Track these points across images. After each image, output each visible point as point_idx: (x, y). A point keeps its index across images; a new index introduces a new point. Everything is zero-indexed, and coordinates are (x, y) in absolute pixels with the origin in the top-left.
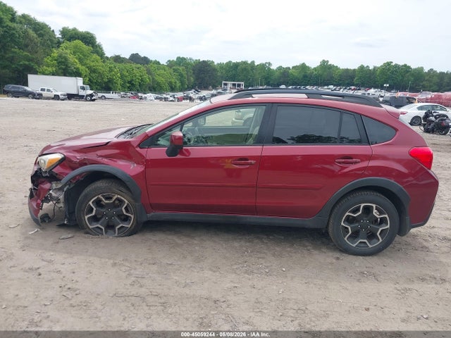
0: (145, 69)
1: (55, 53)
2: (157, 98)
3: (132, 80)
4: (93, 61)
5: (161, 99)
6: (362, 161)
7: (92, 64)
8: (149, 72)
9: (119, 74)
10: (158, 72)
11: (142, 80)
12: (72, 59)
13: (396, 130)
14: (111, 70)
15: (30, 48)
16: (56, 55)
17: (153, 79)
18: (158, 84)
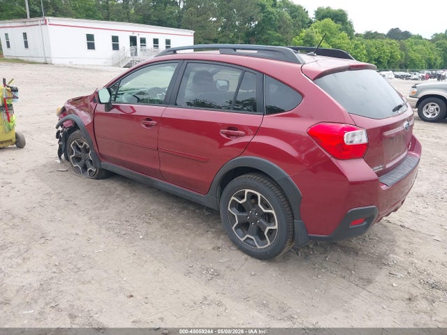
0: (398, 45)
1: (304, 32)
2: (397, 77)
3: (380, 57)
4: (339, 39)
5: (402, 77)
6: (247, 134)
7: (338, 41)
8: (403, 48)
9: (365, 51)
10: (415, 48)
11: (392, 57)
12: (318, 38)
13: (303, 96)
14: (356, 47)
15: (282, 29)
16: (303, 34)
17: (407, 55)
18: (412, 61)
